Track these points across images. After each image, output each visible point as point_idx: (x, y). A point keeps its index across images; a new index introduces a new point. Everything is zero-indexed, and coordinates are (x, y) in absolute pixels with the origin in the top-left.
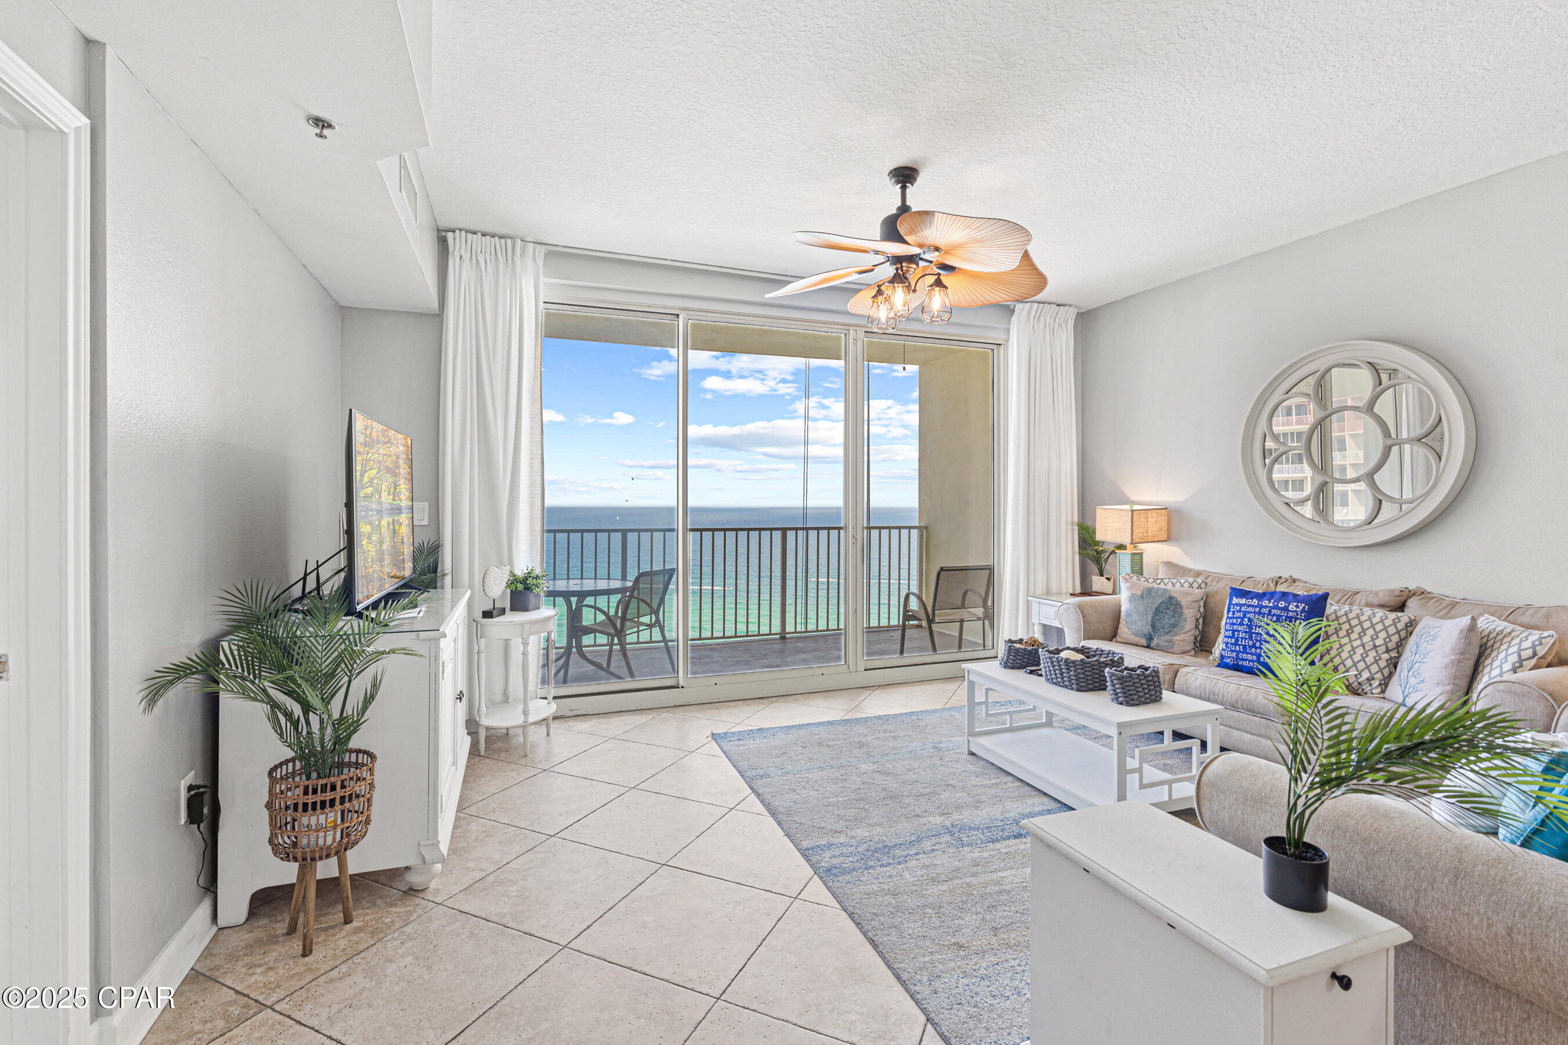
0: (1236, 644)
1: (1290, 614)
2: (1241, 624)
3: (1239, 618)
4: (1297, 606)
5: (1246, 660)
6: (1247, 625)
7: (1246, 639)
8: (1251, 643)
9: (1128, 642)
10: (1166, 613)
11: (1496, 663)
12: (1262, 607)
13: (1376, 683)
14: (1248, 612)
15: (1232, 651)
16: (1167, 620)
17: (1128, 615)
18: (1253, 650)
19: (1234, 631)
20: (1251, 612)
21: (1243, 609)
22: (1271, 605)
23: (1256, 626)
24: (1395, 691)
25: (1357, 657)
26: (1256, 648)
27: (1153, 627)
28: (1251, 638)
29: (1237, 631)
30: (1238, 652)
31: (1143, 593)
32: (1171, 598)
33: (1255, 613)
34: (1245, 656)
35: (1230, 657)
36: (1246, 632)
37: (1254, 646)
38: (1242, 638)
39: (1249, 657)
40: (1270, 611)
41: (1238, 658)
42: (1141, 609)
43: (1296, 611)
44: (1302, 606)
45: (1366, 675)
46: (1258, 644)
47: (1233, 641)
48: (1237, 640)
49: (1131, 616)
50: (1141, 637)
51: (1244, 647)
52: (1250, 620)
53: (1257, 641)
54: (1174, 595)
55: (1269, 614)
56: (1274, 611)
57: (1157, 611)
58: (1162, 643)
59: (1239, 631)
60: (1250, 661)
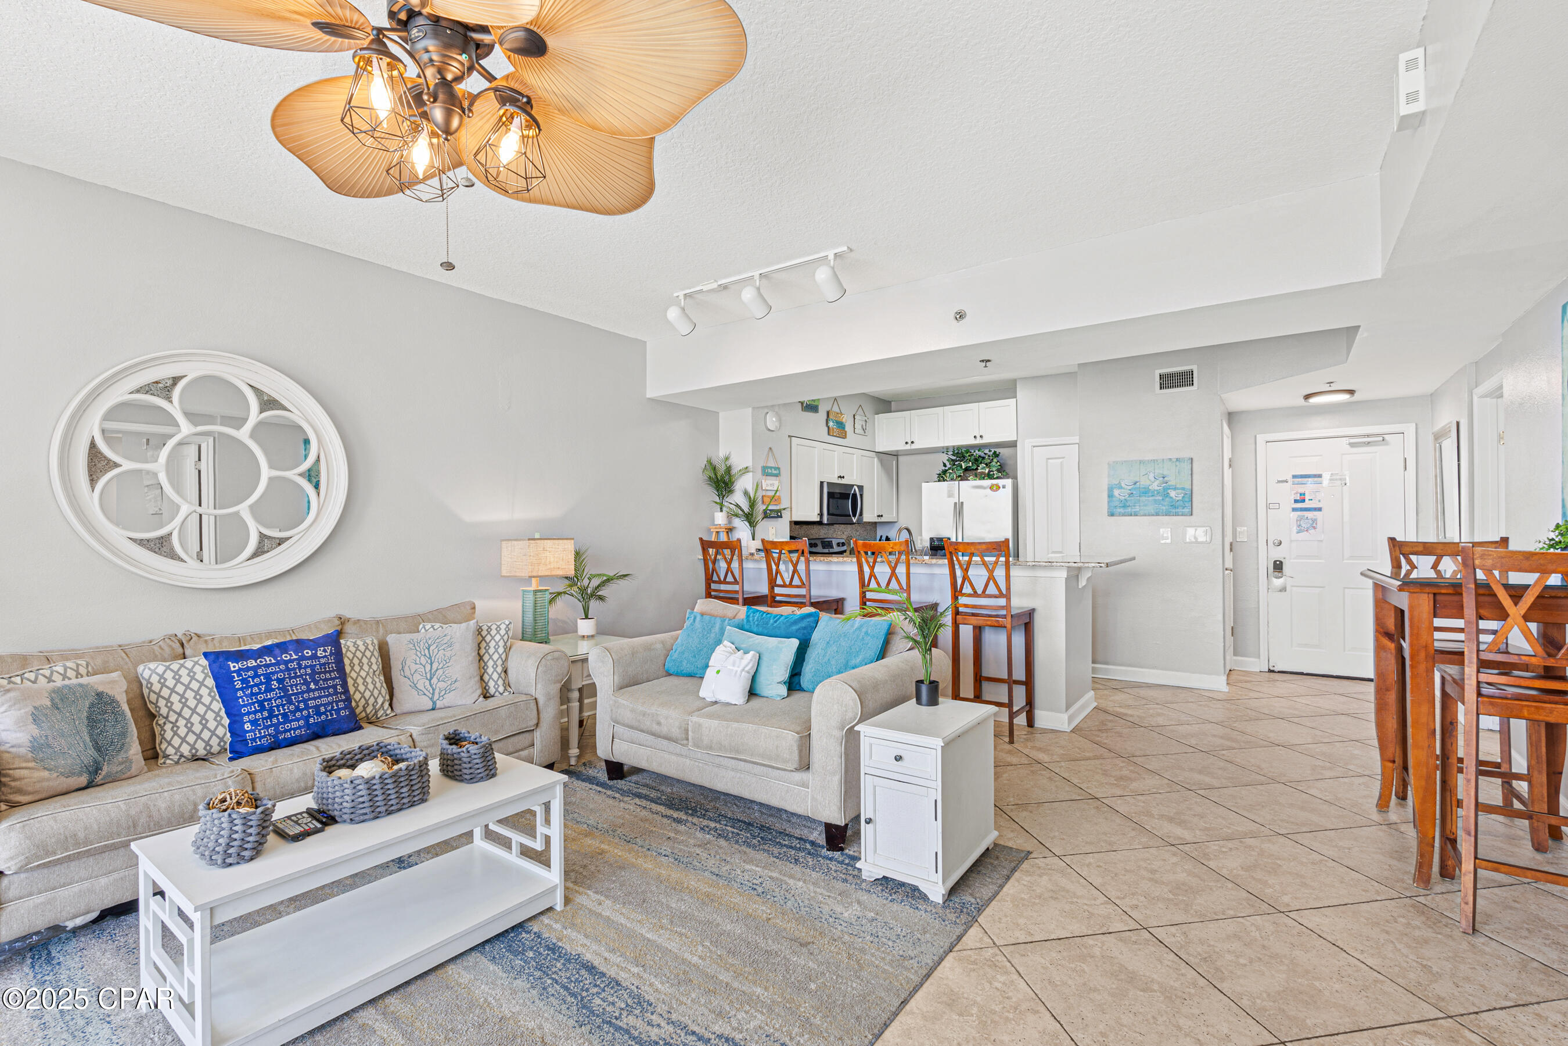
0: (271, 716)
1: (323, 661)
2: (269, 690)
3: (261, 683)
4: (325, 651)
5: (289, 731)
6: (279, 688)
7: (284, 706)
8: (292, 707)
9: (51, 793)
10: (105, 720)
12: (286, 663)
13: (386, 705)
14: (273, 673)
15: (267, 727)
16: (108, 730)
17: (35, 748)
18: (298, 714)
19: (261, 703)
20: (277, 672)
21: (260, 671)
22: (295, 657)
23: (291, 686)
25: (371, 687)
26: (301, 711)
27: (98, 748)
28: (290, 702)
29: (265, 700)
30: (276, 726)
31: (52, 700)
32: (99, 695)
33: (281, 671)
34: (287, 726)
35: (265, 736)
36: (280, 697)
37: (298, 709)
38: (278, 706)
39: (294, 724)
40: (299, 664)
41: (278, 732)
43: (325, 656)
44: (321, 649)
45: (380, 700)
46: (302, 706)
47: (266, 714)
48: (271, 711)
49: (49, 746)
50: (80, 774)
51: (285, 715)
52: (281, 681)
53: (299, 702)
54: (100, 689)
55: (300, 668)
56: (304, 663)
57: (91, 722)
58: (115, 769)
59: (270, 699)
60: (295, 729)
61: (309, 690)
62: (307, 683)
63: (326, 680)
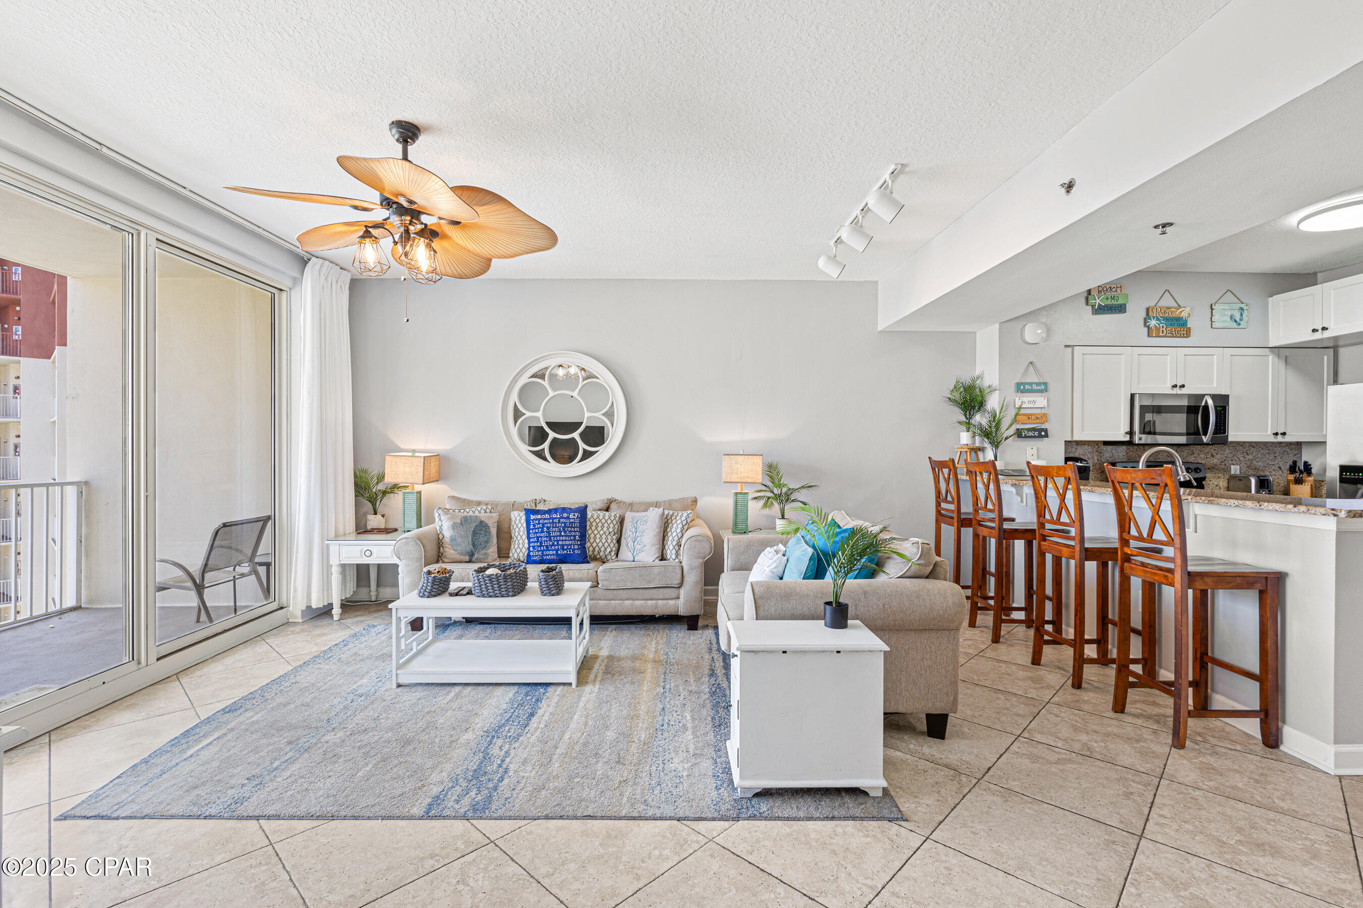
0: (541, 546)
1: (571, 521)
2: (542, 532)
3: (540, 528)
4: (574, 515)
5: (548, 555)
6: (546, 532)
7: (547, 541)
8: (551, 543)
9: (454, 561)
10: (481, 534)
11: (673, 530)
12: (553, 519)
13: (613, 553)
14: (546, 523)
15: (539, 551)
16: (482, 539)
17: (453, 539)
18: (553, 547)
19: (538, 538)
20: (548, 523)
21: (541, 522)
22: (558, 516)
23: (553, 532)
24: (625, 554)
25: (604, 541)
26: (555, 546)
27: (474, 546)
28: (550, 540)
29: (540, 537)
30: (543, 551)
31: (461, 521)
32: (481, 522)
33: (550, 523)
34: (548, 553)
35: (537, 556)
36: (546, 537)
37: (553, 545)
38: (544, 541)
39: (551, 552)
40: (559, 521)
41: (543, 555)
42: (463, 533)
43: (574, 518)
44: (576, 514)
45: (609, 550)
46: (556, 543)
47: (539, 544)
48: (541, 543)
49: (456, 540)
50: (465, 555)
51: (547, 546)
52: (548, 528)
53: (555, 541)
54: (483, 519)
55: (559, 523)
56: (561, 520)
57: (475, 533)
58: (481, 557)
59: (542, 537)
60: (551, 555)
61: (561, 536)
62: (560, 532)
63: (571, 531)
